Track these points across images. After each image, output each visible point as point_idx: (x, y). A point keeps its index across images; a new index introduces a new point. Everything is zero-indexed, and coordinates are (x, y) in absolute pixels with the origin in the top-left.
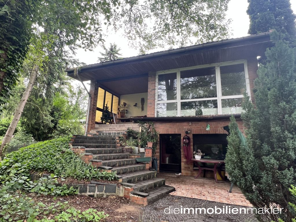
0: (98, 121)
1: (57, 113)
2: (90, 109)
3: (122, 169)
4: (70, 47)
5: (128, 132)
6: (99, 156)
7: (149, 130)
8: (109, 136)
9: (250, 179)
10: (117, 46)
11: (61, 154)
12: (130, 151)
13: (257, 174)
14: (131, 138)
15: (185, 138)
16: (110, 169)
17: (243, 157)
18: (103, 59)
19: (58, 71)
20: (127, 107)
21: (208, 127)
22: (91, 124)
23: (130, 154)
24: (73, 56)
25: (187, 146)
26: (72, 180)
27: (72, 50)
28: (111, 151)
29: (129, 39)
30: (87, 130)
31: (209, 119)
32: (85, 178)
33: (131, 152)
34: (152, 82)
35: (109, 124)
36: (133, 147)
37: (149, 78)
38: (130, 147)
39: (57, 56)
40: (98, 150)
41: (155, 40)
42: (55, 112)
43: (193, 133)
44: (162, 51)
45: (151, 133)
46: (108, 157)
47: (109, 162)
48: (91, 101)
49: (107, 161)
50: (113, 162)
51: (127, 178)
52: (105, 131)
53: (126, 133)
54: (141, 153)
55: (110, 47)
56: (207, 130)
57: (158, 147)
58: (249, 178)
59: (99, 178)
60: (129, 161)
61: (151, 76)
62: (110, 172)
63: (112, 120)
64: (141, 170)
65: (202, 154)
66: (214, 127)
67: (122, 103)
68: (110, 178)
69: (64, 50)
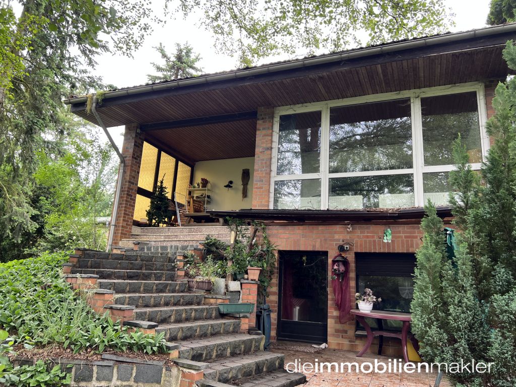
0: (139, 220)
1: (47, 200)
2: (122, 191)
3: (182, 327)
4: (82, 48)
5: (208, 244)
6: (129, 297)
7: (254, 241)
8: (161, 254)
9: (465, 350)
10: (192, 51)
11: (41, 292)
12: (206, 286)
13: (480, 339)
14: (210, 257)
15: (337, 261)
16: (151, 327)
17: (449, 296)
18: (160, 78)
19: (51, 101)
20: (208, 190)
21: (388, 234)
22: (122, 226)
23: (206, 296)
24: (89, 68)
25: (342, 280)
26: (58, 350)
27: (85, 54)
28: (161, 287)
29: (215, 33)
30: (113, 240)
31: (390, 216)
32: (90, 346)
33: (208, 291)
34: (264, 132)
35: (167, 226)
36: (213, 279)
37: (259, 122)
38: (207, 278)
39: (49, 67)
40: (129, 283)
41: (274, 35)
42: (41, 198)
43: (355, 251)
44: (289, 61)
45: (257, 246)
46: (152, 299)
47: (152, 312)
48: (124, 172)
49: (148, 310)
50: (161, 311)
51: (192, 348)
52: (153, 243)
53: (201, 247)
54: (232, 292)
55: (176, 52)
56: (385, 241)
57: (275, 280)
58: (461, 346)
59: (124, 348)
60: (202, 310)
61: (263, 119)
62: (151, 333)
63: (173, 217)
64: (227, 333)
65: (375, 300)
66: (406, 237)
67: (198, 179)
68: (150, 347)
69: (67, 56)
